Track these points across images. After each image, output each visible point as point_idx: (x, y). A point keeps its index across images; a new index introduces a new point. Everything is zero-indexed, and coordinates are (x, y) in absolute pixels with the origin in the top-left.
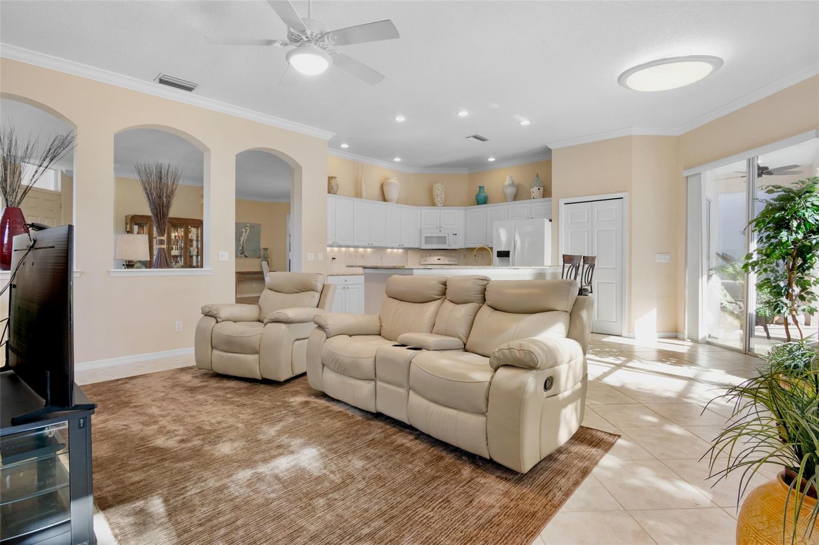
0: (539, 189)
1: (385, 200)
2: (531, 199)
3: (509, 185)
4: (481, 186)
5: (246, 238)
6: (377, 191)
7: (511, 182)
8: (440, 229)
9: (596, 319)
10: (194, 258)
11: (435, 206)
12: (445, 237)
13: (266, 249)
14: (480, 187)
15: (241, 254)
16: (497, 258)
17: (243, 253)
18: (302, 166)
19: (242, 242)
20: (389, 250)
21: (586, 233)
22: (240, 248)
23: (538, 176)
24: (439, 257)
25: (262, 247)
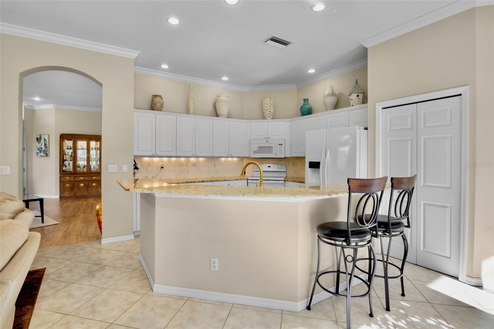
0: (358, 96)
1: (217, 116)
2: (350, 106)
3: (329, 95)
4: (305, 98)
6: (210, 108)
7: (330, 92)
8: (267, 139)
9: (422, 249)
11: (265, 119)
12: (272, 147)
14: (304, 100)
16: (309, 169)
18: (102, 83)
20: (223, 159)
21: (409, 142)
23: (357, 83)
24: (269, 165)
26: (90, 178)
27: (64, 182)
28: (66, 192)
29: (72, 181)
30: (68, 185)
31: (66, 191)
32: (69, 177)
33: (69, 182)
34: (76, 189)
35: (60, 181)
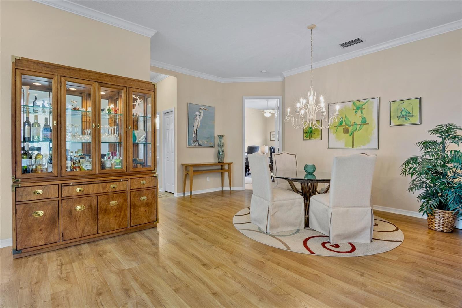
5: (200, 123)
10: (141, 146)
13: (221, 137)
15: (194, 142)
17: (197, 141)
19: (195, 128)
22: (194, 135)
25: (216, 135)
26: (104, 188)
27: (26, 203)
28: (36, 235)
29: (52, 199)
30: (41, 213)
31: (34, 231)
32: (43, 190)
33: (45, 200)
34: (65, 220)
35: (16, 202)
